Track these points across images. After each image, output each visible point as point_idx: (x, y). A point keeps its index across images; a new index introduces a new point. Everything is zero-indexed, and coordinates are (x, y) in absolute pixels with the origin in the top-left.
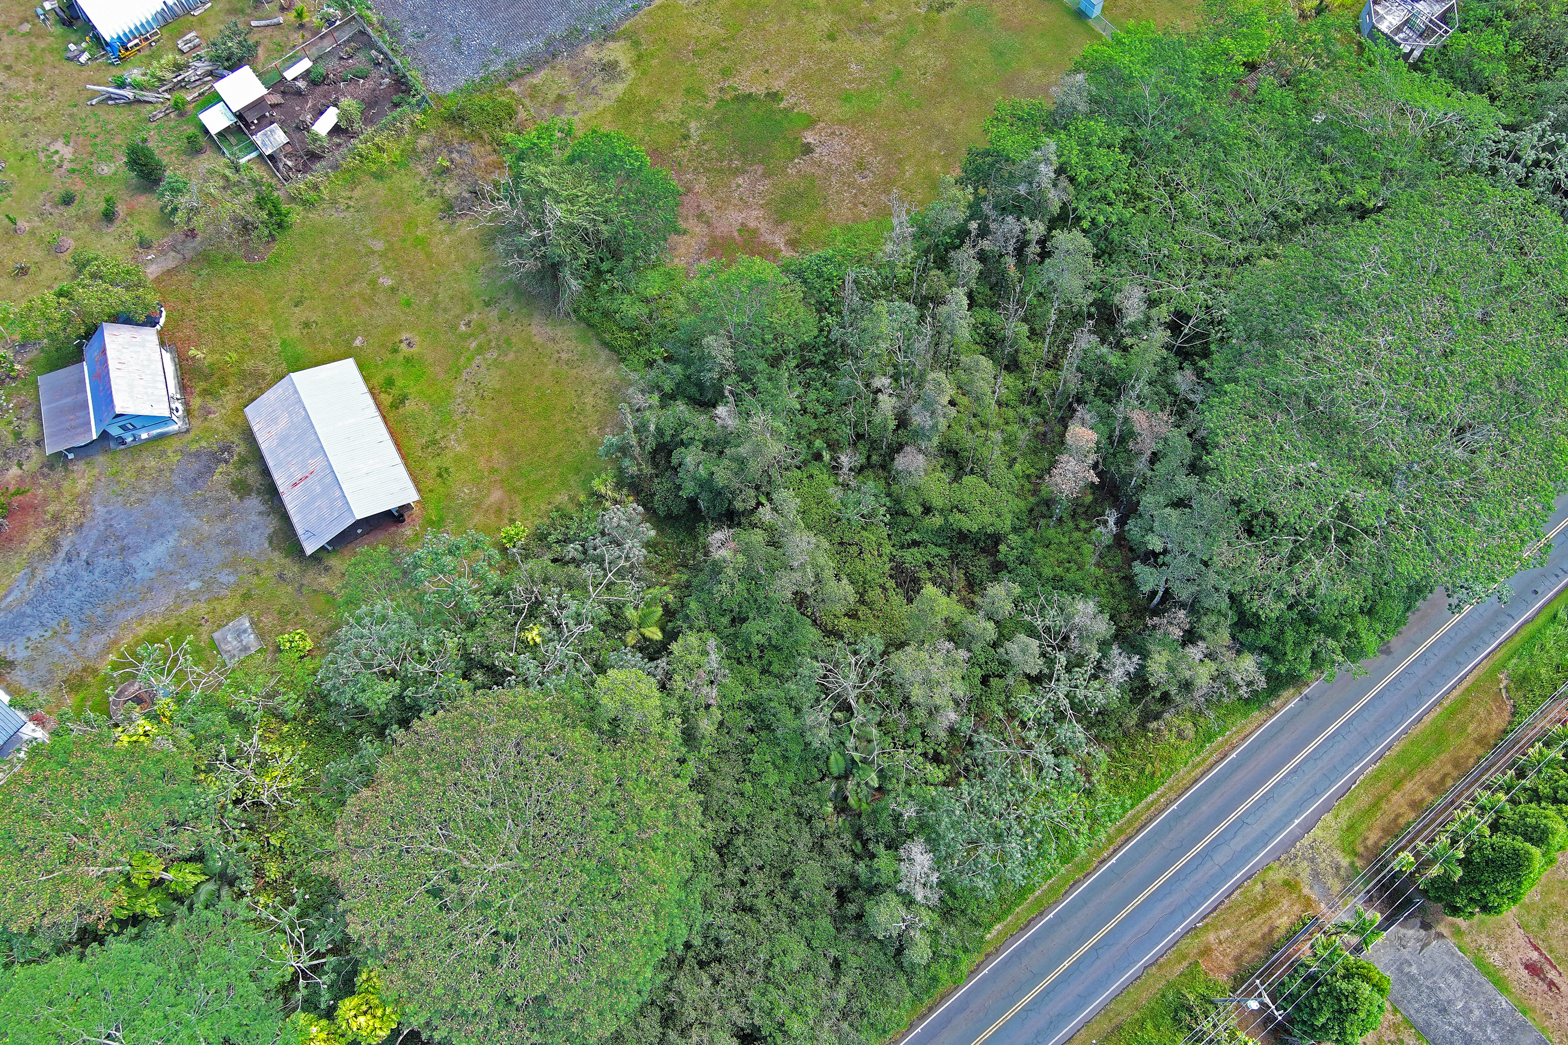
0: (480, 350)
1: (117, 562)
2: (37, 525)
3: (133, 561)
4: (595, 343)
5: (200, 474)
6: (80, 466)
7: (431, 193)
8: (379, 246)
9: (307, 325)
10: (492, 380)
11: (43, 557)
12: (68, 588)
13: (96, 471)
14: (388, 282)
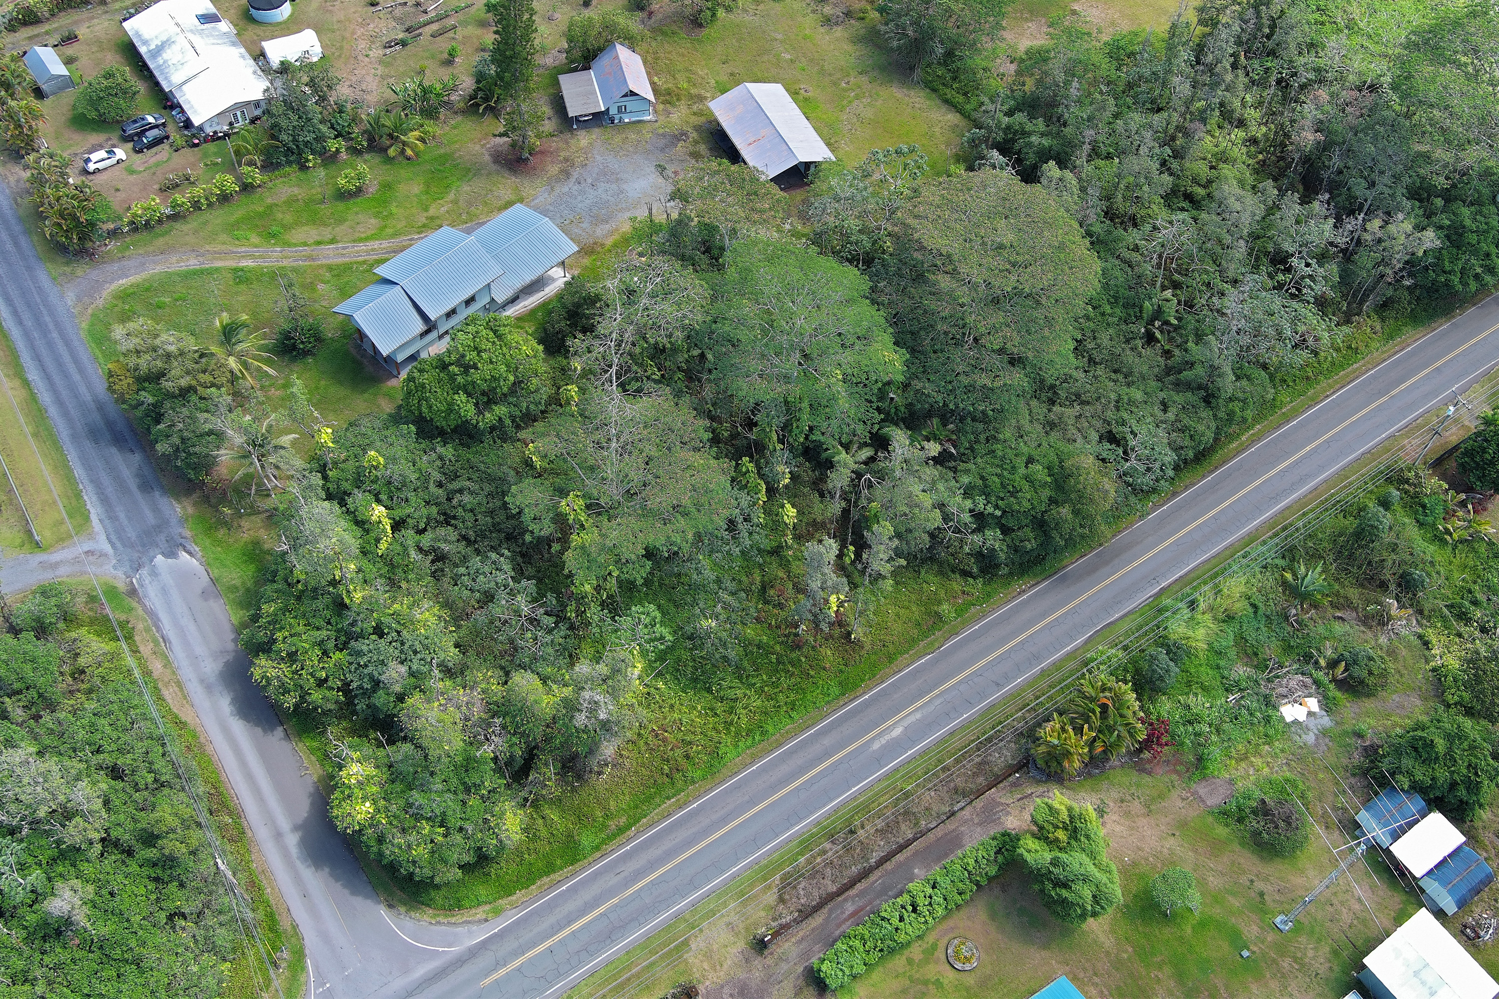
0: (857, 97)
1: (614, 186)
2: (553, 162)
3: (625, 186)
4: (938, 102)
5: (666, 146)
6: (582, 134)
7: (814, 11)
8: (779, 37)
9: (732, 74)
10: (869, 113)
11: (558, 180)
12: (579, 198)
13: (594, 137)
14: (788, 57)
